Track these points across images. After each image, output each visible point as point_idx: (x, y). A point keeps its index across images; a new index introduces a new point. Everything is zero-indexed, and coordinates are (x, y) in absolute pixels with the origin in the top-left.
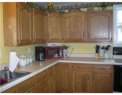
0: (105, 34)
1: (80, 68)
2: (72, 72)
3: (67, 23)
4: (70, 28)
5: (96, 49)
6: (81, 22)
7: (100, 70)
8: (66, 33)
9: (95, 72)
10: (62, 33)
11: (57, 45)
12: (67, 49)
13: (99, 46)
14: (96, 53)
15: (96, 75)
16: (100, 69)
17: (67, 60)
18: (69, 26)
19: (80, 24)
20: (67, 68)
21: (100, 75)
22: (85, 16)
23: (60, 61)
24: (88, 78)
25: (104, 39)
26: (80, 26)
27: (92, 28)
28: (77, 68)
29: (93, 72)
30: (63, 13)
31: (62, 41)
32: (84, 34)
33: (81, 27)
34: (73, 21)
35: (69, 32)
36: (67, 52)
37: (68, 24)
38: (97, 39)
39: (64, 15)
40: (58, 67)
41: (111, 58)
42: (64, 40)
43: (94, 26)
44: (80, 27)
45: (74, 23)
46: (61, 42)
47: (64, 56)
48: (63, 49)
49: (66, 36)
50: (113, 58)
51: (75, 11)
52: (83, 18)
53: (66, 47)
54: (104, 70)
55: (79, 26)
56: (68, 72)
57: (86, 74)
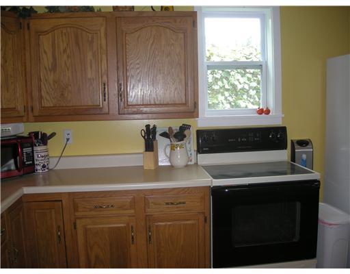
0: (173, 90)
1: (101, 207)
2: (75, 224)
3: (45, 52)
4: (54, 68)
5: (144, 137)
6: (95, 49)
7: (170, 206)
8: (43, 86)
9: (152, 215)
10: (26, 86)
11: (12, 133)
12: (45, 143)
13: (155, 127)
14: (146, 150)
15: (157, 226)
16: (167, 204)
17: (50, 184)
18: (51, 60)
19: (90, 56)
20: (53, 211)
21: (169, 223)
22: (106, 29)
23: (28, 190)
24: (133, 238)
25: (171, 104)
26: (91, 61)
27: (133, 68)
28: (91, 210)
29: (147, 216)
30: (29, 16)
31: (28, 114)
32: (106, 89)
33: (93, 65)
34: (65, 45)
35: (52, 83)
36: (46, 154)
37: (50, 55)
38: (150, 105)
39: (32, 22)
40: (21, 213)
41: (193, 163)
42: (36, 113)
43: (138, 61)
44: (91, 67)
45: (68, 51)
46: (25, 119)
47: (39, 168)
48: (33, 145)
49: (41, 97)
50: (199, 163)
51: (72, 12)
52: (103, 35)
53: (44, 135)
54: (181, 205)
55: (89, 61)
56: (59, 227)
57: (122, 225)
